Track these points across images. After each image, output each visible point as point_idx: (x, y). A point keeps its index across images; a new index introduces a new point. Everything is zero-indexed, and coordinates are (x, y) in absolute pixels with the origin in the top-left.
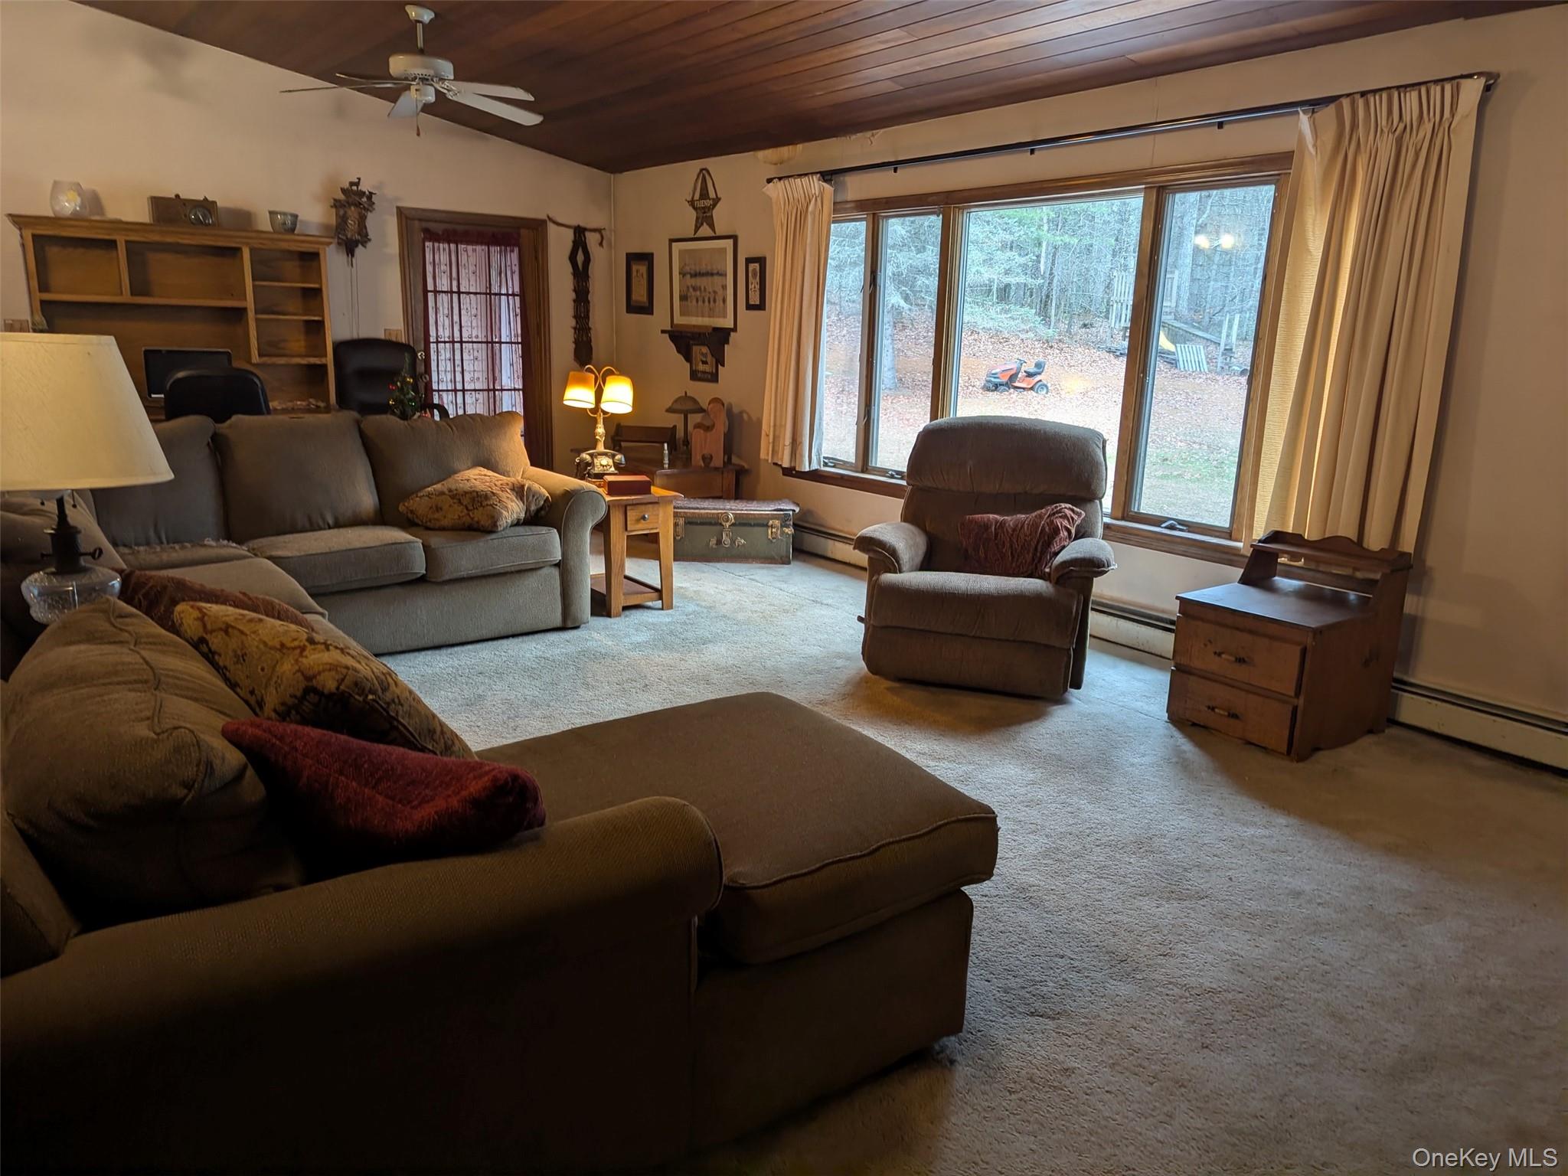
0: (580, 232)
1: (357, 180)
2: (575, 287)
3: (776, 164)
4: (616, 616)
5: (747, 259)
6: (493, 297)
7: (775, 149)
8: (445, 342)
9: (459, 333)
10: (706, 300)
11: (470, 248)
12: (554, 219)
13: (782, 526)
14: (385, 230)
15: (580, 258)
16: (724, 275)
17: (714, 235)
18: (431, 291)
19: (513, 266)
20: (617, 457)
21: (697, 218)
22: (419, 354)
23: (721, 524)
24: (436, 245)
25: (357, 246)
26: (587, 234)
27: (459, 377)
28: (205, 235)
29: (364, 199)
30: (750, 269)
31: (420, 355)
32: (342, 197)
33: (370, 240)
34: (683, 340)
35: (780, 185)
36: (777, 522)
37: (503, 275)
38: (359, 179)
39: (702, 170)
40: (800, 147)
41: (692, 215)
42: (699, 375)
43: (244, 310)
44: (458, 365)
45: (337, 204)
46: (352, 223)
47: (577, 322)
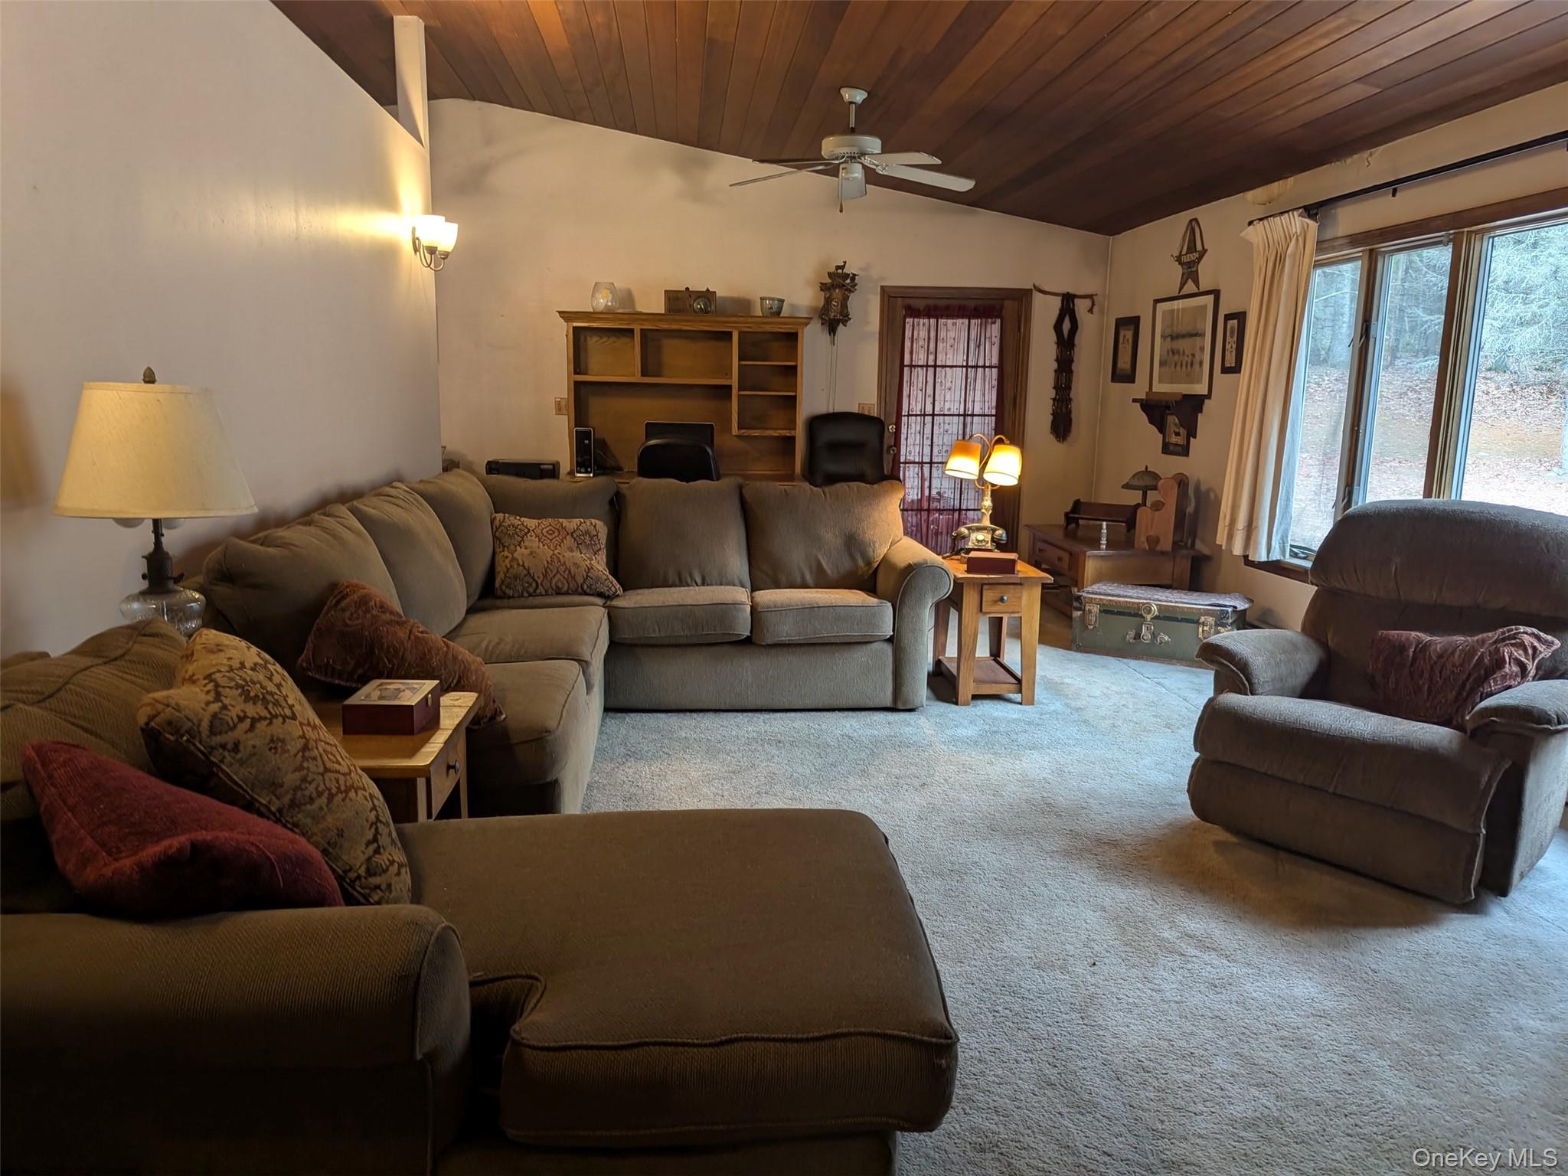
0: (1068, 300)
1: (843, 264)
2: (1057, 357)
3: (1264, 204)
4: (964, 705)
5: (1225, 315)
6: (969, 370)
7: (1265, 187)
8: (916, 415)
9: (931, 406)
10: (1184, 363)
11: (950, 322)
12: (1041, 288)
13: (1217, 625)
14: (867, 311)
15: (1066, 326)
16: (1202, 335)
17: (1197, 291)
18: (906, 366)
19: (993, 338)
20: (998, 532)
21: (1183, 274)
22: (890, 427)
23: (1142, 616)
24: (916, 320)
25: (838, 325)
26: (1077, 301)
27: (927, 450)
28: (702, 321)
29: (848, 281)
30: (1229, 327)
31: (892, 428)
32: (828, 281)
33: (850, 319)
34: (1156, 410)
35: (1259, 226)
36: (1211, 620)
37: (982, 347)
38: (845, 262)
39: (1191, 221)
40: (1291, 180)
41: (1178, 271)
42: (1171, 448)
43: (730, 387)
44: (927, 438)
45: (824, 287)
46: (836, 304)
47: (1057, 394)
